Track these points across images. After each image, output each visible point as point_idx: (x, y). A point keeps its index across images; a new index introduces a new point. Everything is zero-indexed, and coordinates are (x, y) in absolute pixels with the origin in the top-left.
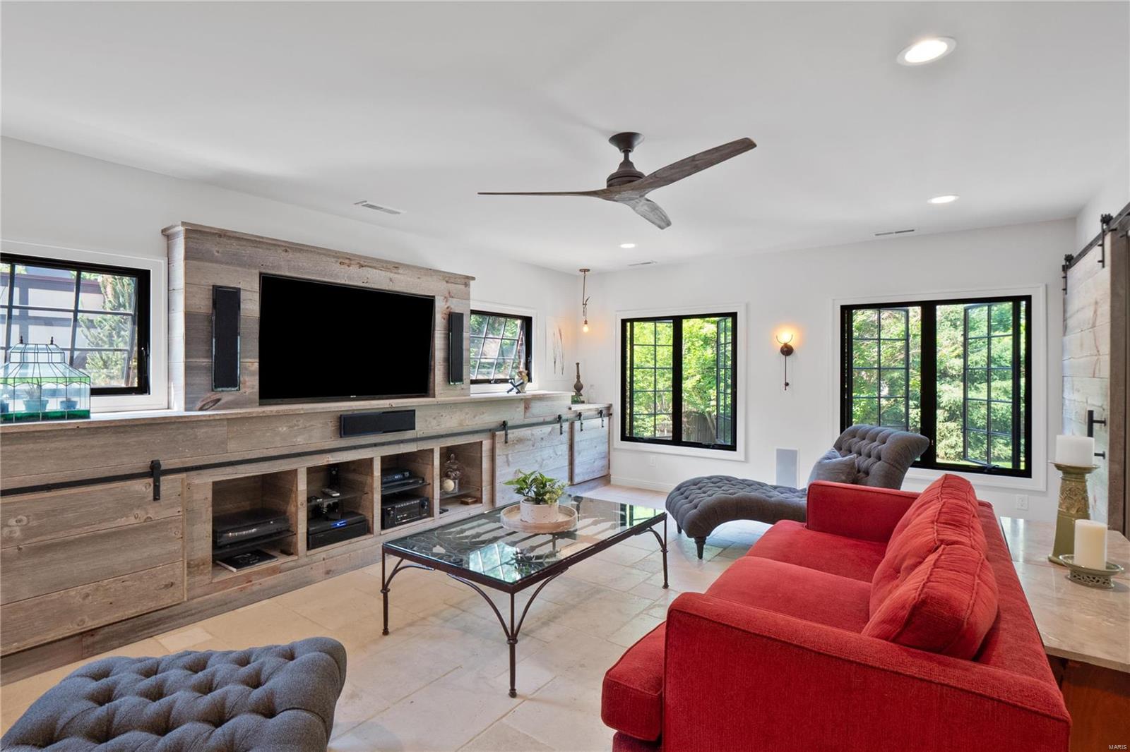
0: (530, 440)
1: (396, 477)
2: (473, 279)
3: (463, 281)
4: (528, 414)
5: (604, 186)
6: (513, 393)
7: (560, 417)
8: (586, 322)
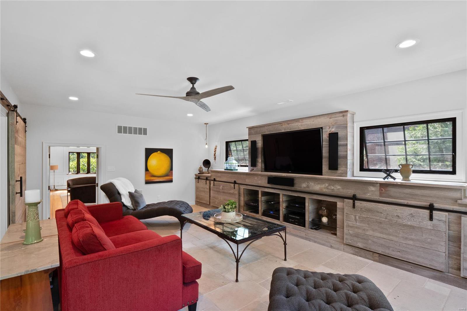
1: (297, 205)
7: (432, 205)
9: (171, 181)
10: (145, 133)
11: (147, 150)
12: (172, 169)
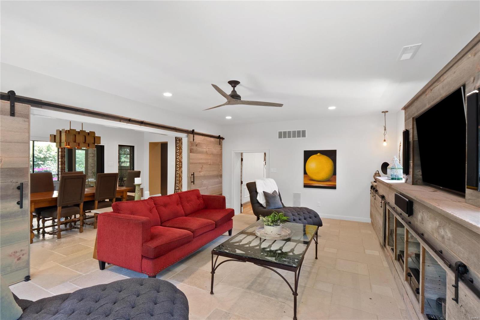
9: (334, 187)
10: (304, 136)
11: (306, 152)
12: (334, 173)
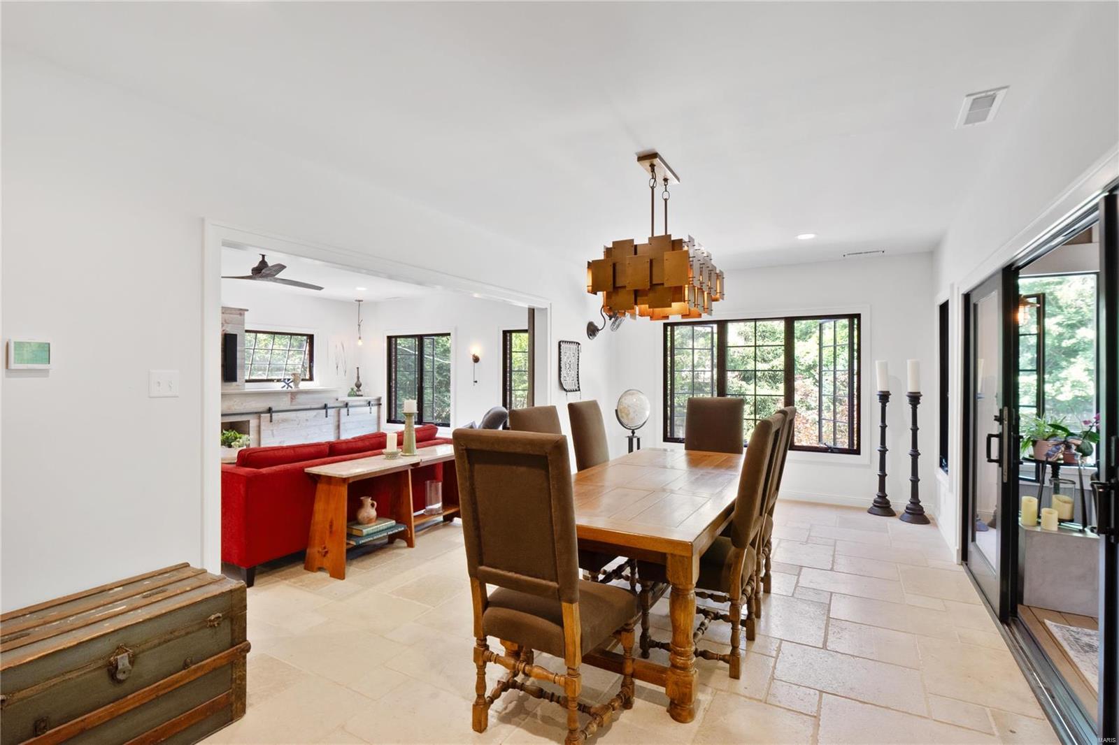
0: (295, 420)
2: (247, 310)
3: (239, 312)
4: (294, 403)
5: (250, 274)
6: (285, 389)
7: (326, 405)
8: (360, 338)
